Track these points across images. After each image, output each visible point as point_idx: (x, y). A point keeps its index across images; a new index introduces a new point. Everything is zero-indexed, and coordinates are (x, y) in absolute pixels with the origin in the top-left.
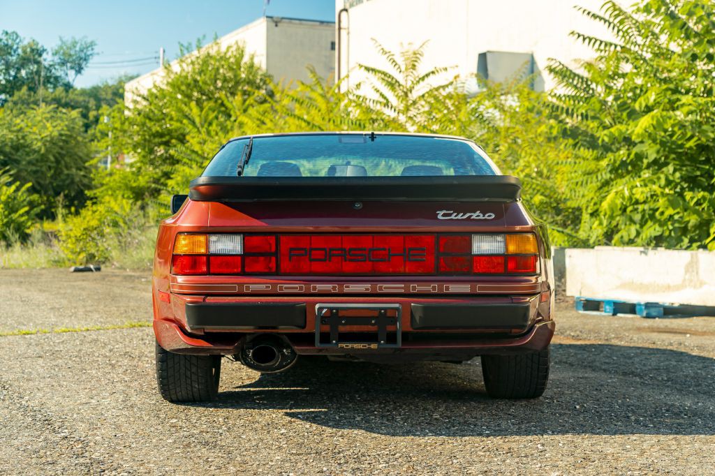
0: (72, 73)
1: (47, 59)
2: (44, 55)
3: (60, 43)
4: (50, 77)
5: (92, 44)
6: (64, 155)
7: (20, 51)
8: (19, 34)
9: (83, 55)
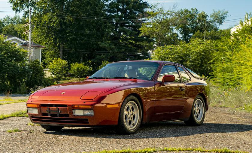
0: (218, 24)
1: (209, 19)
2: (207, 18)
3: (213, 12)
4: (210, 26)
5: (226, 13)
6: (204, 58)
7: (198, 16)
8: (198, 10)
9: (222, 17)
